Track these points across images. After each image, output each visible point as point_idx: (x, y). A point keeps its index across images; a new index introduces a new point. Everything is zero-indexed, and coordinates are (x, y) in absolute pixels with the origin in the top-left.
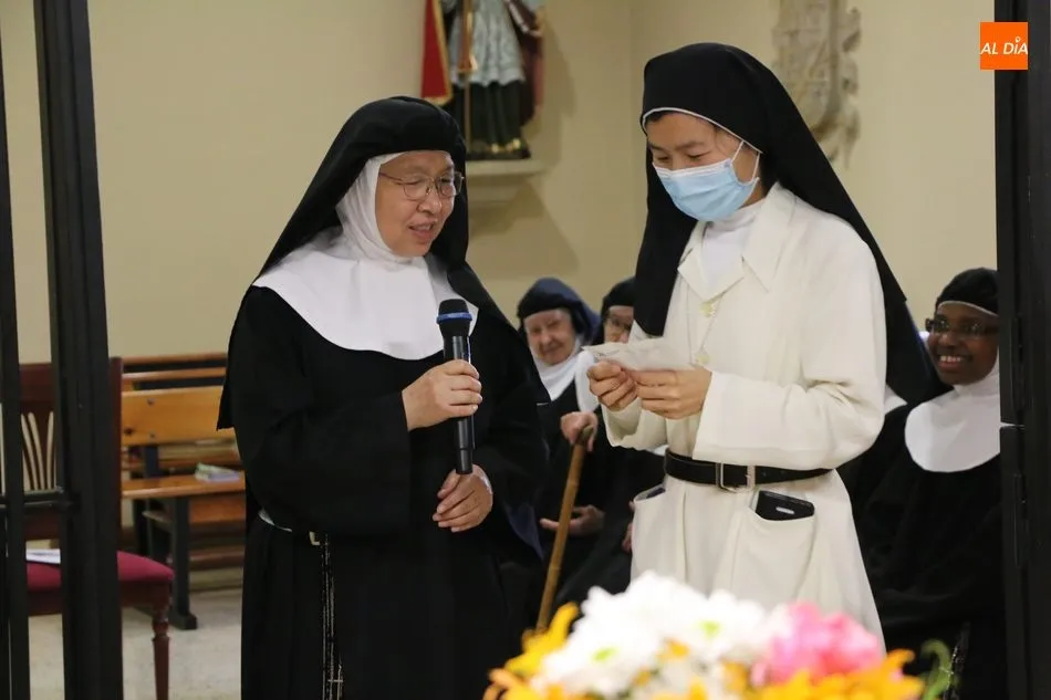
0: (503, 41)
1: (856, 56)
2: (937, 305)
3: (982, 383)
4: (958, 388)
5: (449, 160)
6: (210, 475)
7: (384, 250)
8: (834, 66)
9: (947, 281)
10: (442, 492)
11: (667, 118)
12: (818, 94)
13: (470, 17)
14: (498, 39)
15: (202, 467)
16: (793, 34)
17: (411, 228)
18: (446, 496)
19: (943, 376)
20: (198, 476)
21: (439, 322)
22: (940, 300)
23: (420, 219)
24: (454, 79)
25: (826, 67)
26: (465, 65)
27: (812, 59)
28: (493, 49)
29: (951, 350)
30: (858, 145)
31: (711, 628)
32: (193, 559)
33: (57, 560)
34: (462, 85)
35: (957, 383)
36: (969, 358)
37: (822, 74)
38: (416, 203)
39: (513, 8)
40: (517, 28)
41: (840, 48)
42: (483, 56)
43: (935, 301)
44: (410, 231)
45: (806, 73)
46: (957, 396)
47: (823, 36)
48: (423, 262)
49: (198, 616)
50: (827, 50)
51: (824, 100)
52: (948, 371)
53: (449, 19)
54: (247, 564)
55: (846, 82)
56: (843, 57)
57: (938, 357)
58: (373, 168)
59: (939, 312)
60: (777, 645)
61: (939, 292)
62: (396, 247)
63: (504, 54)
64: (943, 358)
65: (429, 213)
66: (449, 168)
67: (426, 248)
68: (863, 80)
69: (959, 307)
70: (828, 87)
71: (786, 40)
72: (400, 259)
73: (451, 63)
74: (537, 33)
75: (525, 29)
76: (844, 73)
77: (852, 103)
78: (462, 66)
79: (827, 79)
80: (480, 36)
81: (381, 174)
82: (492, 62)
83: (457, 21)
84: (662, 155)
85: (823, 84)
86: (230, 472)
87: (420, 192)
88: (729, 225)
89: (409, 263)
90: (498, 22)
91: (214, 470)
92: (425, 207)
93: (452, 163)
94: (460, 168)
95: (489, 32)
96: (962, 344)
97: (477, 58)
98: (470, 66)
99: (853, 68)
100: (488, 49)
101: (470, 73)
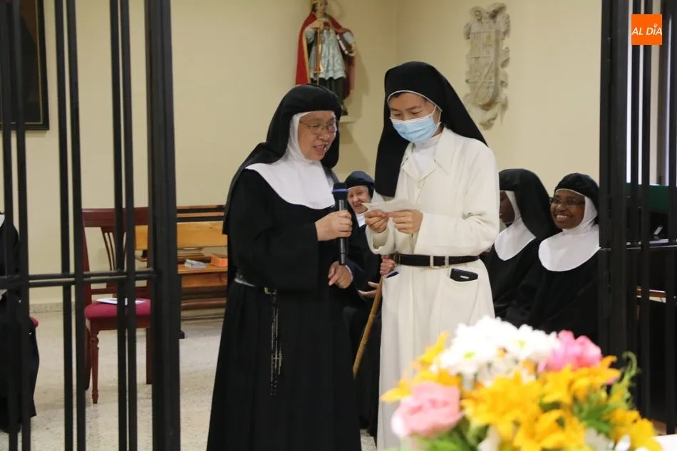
0: (336, 58)
1: (508, 70)
2: (555, 190)
3: (577, 227)
4: (564, 230)
5: (333, 114)
6: (192, 265)
7: (302, 157)
8: (496, 75)
9: (560, 179)
10: (330, 276)
11: (402, 95)
12: (488, 87)
13: (320, 46)
14: (333, 57)
15: (188, 261)
16: (477, 58)
17: (315, 147)
18: (333, 276)
19: (558, 225)
20: (186, 265)
21: (333, 193)
22: (557, 188)
23: (319, 143)
24: (312, 76)
25: (493, 74)
26: (317, 69)
27: (486, 70)
28: (331, 62)
29: (562, 212)
30: (507, 113)
31: (522, 343)
32: (183, 305)
33: (116, 302)
34: (315, 79)
35: (565, 228)
36: (571, 216)
37: (490, 78)
38: (316, 136)
39: (341, 42)
40: (342, 52)
41: (500, 66)
42: (326, 65)
43: (554, 189)
44: (314, 149)
45: (482, 77)
46: (564, 234)
47: (492, 59)
48: (320, 163)
49: (185, 332)
50: (493, 66)
51: (491, 90)
52: (561, 222)
53: (310, 47)
54: (228, 307)
55: (502, 82)
56: (501, 69)
57: (556, 216)
58: (297, 119)
59: (556, 194)
60: (554, 353)
61: (556, 185)
62: (308, 156)
63: (336, 65)
64: (558, 216)
65: (323, 140)
66: (332, 119)
67: (322, 157)
68: (510, 81)
69: (566, 192)
70: (493, 85)
71: (473, 61)
72: (311, 161)
73: (310, 68)
74: (352, 55)
75: (346, 52)
76: (501, 78)
77: (505, 93)
78: (316, 70)
79: (493, 80)
80: (325, 57)
81: (300, 122)
82: (330, 68)
83: (314, 48)
84: (397, 113)
85: (491, 83)
86: (201, 263)
87: (319, 130)
88: (424, 146)
89: (313, 163)
90: (333, 49)
91: (194, 262)
92: (321, 138)
93: (335, 116)
94: (338, 118)
95: (329, 54)
96: (567, 210)
97: (323, 67)
98: (320, 70)
99: (506, 76)
100: (328, 61)
101: (320, 73)
